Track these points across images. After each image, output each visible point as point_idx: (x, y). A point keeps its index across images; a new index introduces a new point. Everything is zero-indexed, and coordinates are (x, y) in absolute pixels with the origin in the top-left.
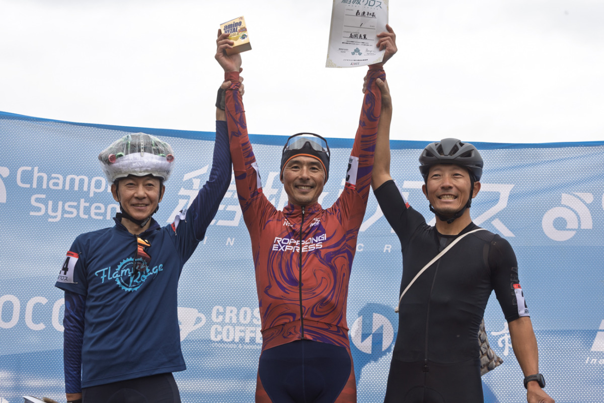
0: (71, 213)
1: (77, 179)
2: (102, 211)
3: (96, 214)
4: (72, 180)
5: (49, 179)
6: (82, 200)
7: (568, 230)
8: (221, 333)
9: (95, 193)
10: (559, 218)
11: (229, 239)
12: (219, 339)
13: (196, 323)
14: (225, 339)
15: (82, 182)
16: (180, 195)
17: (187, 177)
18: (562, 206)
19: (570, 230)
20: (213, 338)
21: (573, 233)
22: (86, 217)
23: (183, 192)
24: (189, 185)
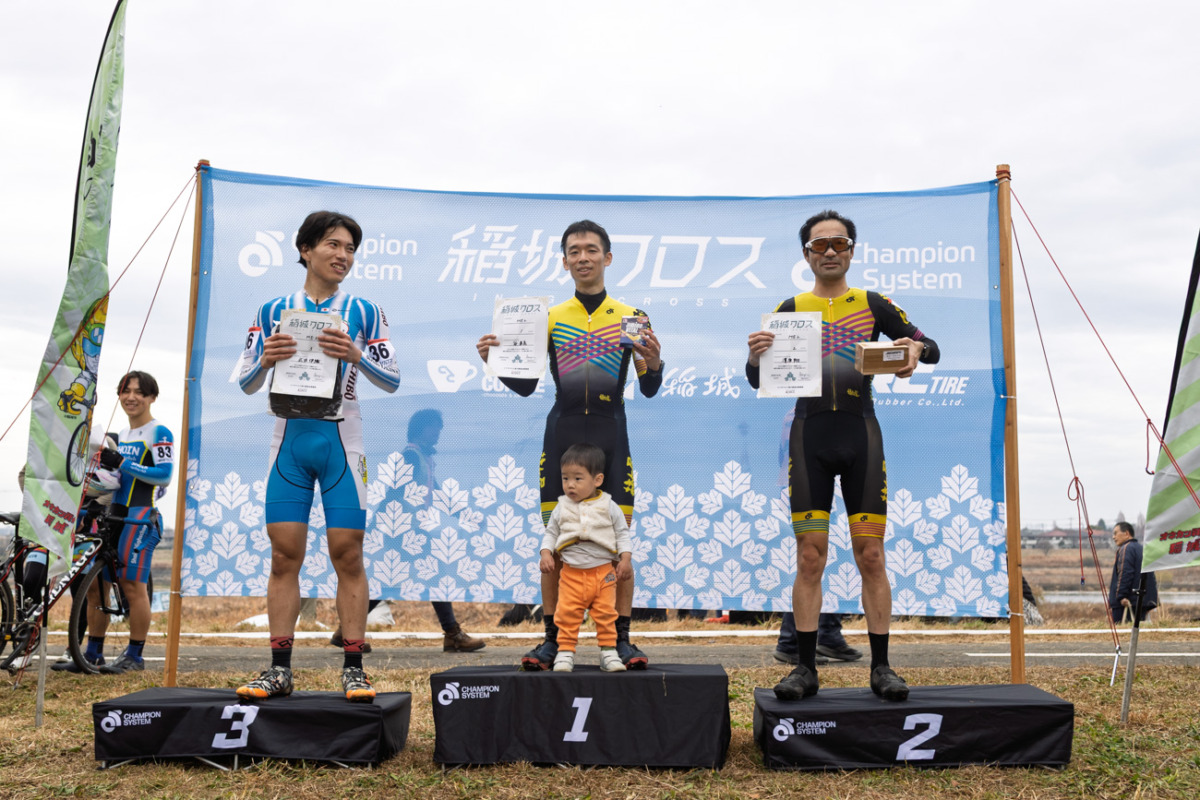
2: (376, 271)
3: (370, 275)
8: (491, 383)
9: (369, 255)
11: (497, 296)
12: (490, 389)
13: (468, 374)
14: (496, 389)
16: (449, 255)
17: (456, 237)
20: (485, 388)
22: (360, 277)
23: (452, 251)
24: (458, 244)
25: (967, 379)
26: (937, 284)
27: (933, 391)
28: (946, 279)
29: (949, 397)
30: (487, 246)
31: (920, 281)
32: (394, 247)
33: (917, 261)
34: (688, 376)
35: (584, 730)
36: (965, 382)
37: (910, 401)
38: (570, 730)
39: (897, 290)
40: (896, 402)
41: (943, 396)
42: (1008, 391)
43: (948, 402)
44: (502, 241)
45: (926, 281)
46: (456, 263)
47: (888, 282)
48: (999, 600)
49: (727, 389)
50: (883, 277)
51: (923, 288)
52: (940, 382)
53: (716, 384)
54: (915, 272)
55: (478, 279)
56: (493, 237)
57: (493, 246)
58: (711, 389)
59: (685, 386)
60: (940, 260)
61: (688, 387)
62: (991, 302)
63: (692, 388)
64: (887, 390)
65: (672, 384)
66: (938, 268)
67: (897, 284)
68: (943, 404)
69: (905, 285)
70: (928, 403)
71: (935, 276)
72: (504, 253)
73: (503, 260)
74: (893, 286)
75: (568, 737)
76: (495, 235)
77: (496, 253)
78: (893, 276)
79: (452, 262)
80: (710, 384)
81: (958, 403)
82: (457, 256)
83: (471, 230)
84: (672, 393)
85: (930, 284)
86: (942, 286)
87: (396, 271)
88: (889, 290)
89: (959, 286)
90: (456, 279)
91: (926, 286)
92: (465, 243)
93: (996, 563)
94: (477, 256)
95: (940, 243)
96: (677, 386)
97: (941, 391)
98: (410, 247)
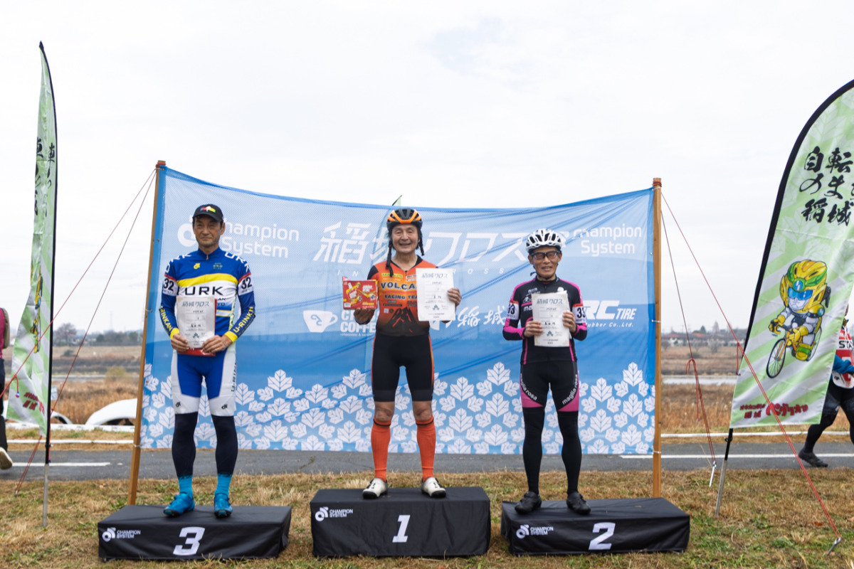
0: (249, 250)
1: (252, 228)
2: (270, 251)
3: (266, 252)
4: (249, 229)
5: (234, 227)
6: (256, 243)
8: (347, 327)
9: (264, 239)
11: (354, 273)
12: (346, 331)
13: (331, 321)
14: (350, 331)
15: (255, 230)
16: (322, 242)
17: (327, 230)
20: (342, 330)
22: (258, 254)
23: (323, 240)
24: (328, 235)
25: (635, 310)
26: (622, 250)
27: (617, 318)
28: (627, 247)
29: (627, 321)
30: (349, 237)
31: (613, 248)
32: (282, 235)
33: (611, 236)
34: (474, 313)
35: (405, 535)
36: (634, 312)
37: (605, 324)
38: (396, 534)
39: (600, 254)
40: (597, 324)
41: (623, 321)
42: (656, 318)
43: (625, 324)
44: (360, 234)
45: (616, 248)
46: (327, 248)
47: (595, 249)
48: (648, 443)
49: (499, 319)
50: (592, 245)
51: (615, 253)
52: (622, 312)
53: (492, 317)
54: (610, 242)
55: (341, 260)
56: (353, 232)
57: (353, 237)
58: (489, 320)
59: (472, 319)
60: (624, 236)
61: (474, 320)
62: (648, 263)
63: (477, 321)
64: (593, 318)
65: (464, 318)
66: (623, 240)
67: (601, 250)
68: (623, 326)
69: (605, 250)
70: (615, 325)
71: (621, 245)
72: (360, 243)
73: (360, 247)
74: (598, 251)
75: (395, 540)
76: (355, 229)
77: (355, 243)
78: (598, 245)
79: (323, 247)
80: (488, 317)
81: (630, 325)
82: (327, 244)
83: (338, 225)
84: (464, 324)
85: (618, 250)
86: (624, 252)
87: (283, 251)
88: (596, 253)
89: (634, 252)
90: (326, 259)
91: (617, 252)
92: (333, 234)
93: (649, 422)
94: (342, 244)
95: (624, 225)
96: (467, 319)
97: (621, 318)
98: (294, 235)
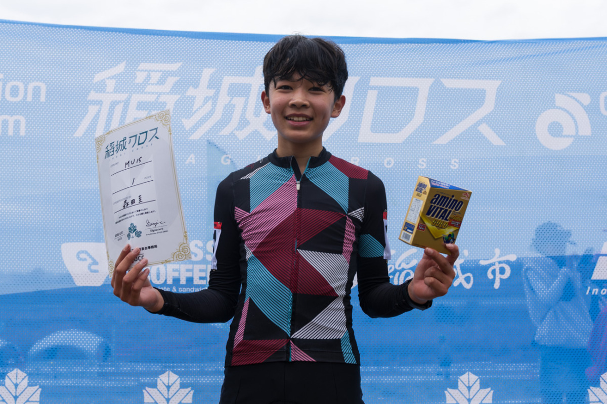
7: (565, 136)
10: (554, 122)
16: (90, 101)
17: (98, 77)
18: (557, 108)
19: (568, 136)
21: (571, 140)
23: (93, 96)
32: (15, 91)
72: (163, 98)
83: (120, 68)
87: (17, 123)
92: (111, 85)
94: (127, 103)
98: (37, 91)
